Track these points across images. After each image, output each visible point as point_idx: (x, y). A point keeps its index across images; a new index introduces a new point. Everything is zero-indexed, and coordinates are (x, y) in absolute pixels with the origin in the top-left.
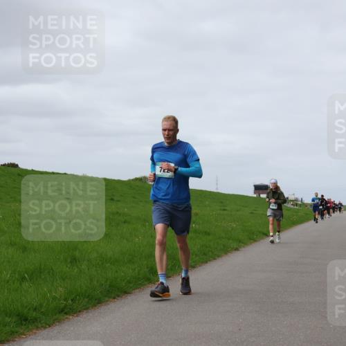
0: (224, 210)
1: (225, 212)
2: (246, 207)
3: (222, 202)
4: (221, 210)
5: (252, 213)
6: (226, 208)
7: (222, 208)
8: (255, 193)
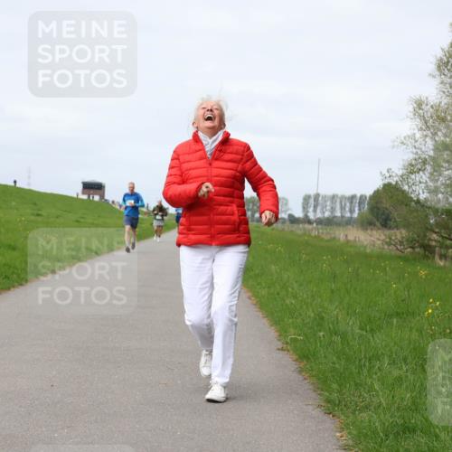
0: (38, 215)
1: (39, 219)
2: (70, 212)
3: (35, 204)
4: (33, 214)
5: (77, 221)
6: (40, 212)
7: (36, 212)
8: (83, 193)
